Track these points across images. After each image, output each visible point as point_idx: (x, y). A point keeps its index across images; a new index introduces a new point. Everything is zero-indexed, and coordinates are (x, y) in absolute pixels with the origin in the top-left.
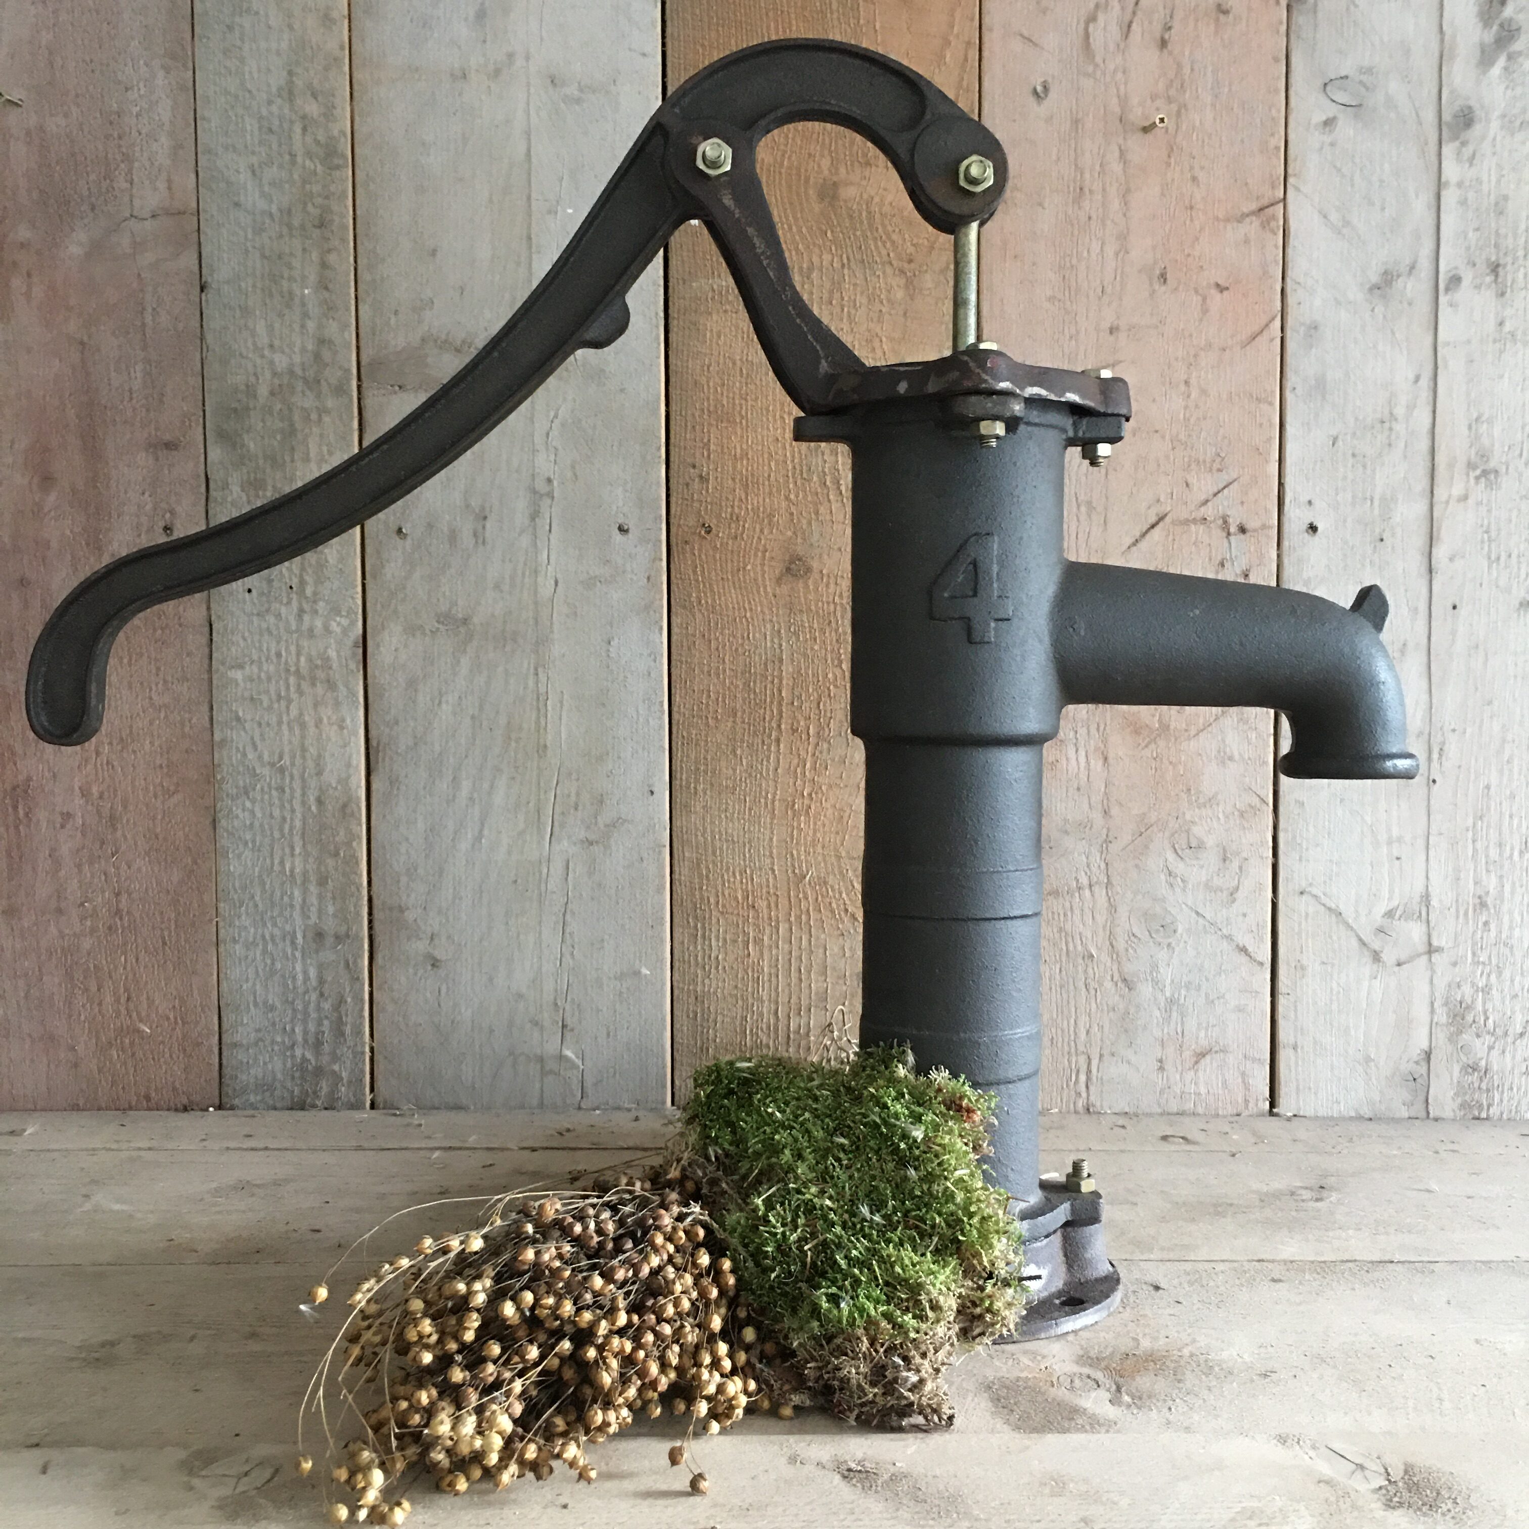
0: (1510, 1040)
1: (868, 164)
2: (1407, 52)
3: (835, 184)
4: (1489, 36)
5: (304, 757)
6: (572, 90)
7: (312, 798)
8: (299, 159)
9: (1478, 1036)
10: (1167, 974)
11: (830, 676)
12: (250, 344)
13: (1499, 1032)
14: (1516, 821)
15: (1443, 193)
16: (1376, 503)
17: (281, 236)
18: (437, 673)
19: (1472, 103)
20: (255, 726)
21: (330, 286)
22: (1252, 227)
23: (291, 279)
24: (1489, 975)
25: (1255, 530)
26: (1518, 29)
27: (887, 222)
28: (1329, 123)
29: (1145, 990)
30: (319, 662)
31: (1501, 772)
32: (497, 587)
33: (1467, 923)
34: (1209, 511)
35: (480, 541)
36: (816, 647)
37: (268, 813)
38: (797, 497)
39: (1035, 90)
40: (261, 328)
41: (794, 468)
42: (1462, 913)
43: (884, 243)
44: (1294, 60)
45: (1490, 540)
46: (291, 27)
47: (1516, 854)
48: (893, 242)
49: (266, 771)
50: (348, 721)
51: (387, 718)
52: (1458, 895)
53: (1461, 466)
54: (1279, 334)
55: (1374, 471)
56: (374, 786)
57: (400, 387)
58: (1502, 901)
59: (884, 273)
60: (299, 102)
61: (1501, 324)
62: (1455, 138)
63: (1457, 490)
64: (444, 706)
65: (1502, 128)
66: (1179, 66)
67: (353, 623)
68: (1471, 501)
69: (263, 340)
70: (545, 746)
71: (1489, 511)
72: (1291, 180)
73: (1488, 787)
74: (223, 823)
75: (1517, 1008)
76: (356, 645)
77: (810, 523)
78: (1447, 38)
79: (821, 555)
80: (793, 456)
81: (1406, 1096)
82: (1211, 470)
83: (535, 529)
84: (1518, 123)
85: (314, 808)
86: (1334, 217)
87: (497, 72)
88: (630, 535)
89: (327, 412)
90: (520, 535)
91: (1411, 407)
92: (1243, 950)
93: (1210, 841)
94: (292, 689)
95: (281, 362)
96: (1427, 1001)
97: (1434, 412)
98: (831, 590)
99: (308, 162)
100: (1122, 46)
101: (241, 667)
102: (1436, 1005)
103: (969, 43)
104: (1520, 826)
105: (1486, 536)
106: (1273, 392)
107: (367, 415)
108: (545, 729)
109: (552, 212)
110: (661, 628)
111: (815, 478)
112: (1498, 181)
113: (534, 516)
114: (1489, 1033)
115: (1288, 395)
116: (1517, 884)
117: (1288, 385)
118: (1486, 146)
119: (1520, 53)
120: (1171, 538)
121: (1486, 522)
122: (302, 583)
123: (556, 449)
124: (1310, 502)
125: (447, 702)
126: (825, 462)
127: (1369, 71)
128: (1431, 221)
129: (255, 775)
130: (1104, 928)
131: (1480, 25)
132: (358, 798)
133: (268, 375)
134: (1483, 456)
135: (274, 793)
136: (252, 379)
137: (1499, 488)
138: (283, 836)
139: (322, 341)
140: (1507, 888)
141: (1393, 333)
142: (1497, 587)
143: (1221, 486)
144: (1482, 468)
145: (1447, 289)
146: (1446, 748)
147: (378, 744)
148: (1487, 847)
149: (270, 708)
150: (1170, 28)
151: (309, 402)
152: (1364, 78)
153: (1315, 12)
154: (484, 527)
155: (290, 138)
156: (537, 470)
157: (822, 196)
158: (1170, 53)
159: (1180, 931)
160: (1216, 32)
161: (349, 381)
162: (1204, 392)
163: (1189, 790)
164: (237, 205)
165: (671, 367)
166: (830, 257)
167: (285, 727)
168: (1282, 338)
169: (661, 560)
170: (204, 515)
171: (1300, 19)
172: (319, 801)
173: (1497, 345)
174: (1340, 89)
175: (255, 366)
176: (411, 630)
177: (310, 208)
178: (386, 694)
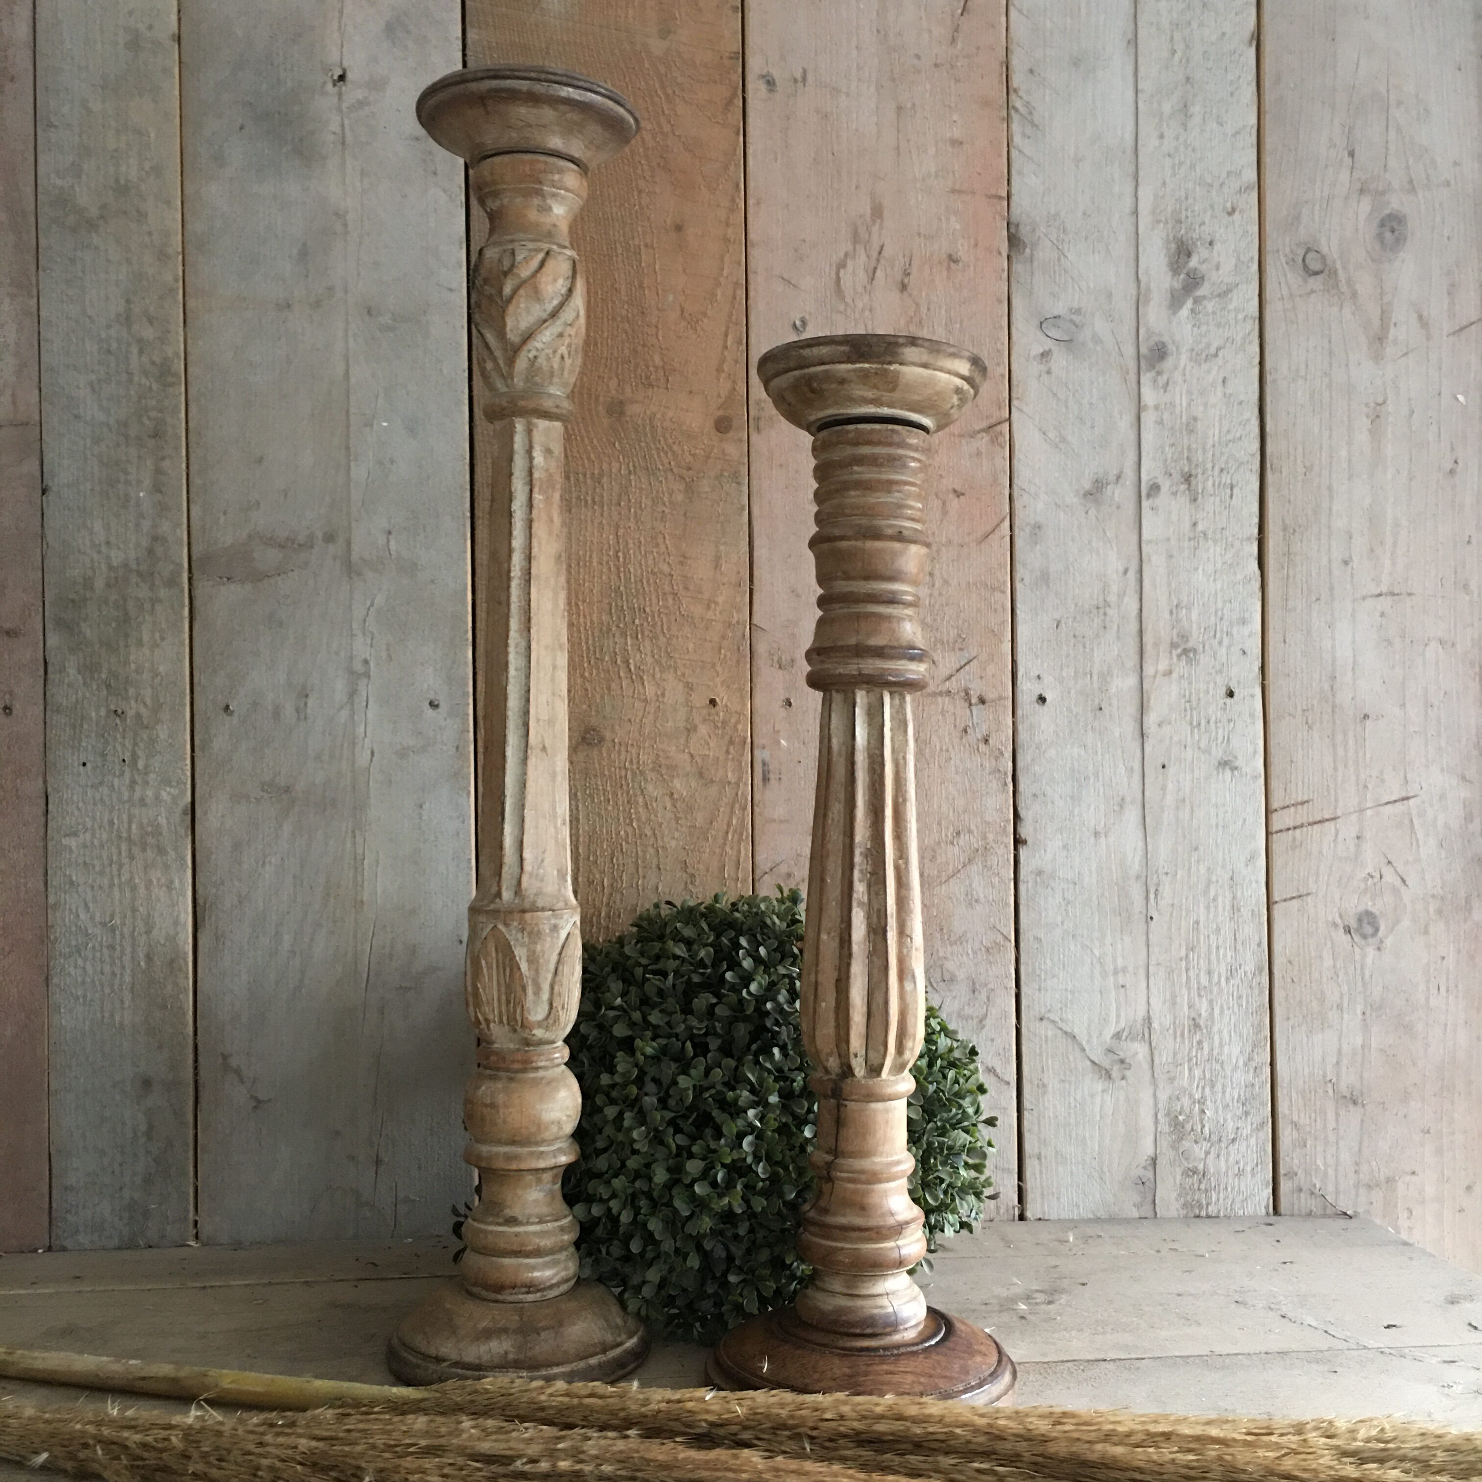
0: (1223, 1145)
1: (651, 385)
2: (1110, 295)
3: (621, 402)
4: (1177, 284)
5: (134, 918)
6: (386, 319)
7: (141, 955)
8: (136, 379)
9: (1196, 1142)
11: (622, 833)
12: (88, 543)
13: (1214, 1138)
14: (1222, 951)
15: (1143, 415)
16: (1095, 677)
17: (118, 445)
18: (261, 836)
19: (1166, 339)
20: (88, 890)
21: (163, 489)
22: (982, 442)
23: (127, 483)
24: (1203, 1088)
25: (993, 701)
26: (1203, 278)
27: (668, 435)
28: (1045, 355)
30: (150, 829)
31: (1208, 908)
32: (318, 758)
33: (1184, 1042)
34: (952, 685)
35: (302, 717)
36: (610, 808)
37: (99, 969)
38: (591, 674)
39: (795, 325)
40: (98, 526)
41: (588, 648)
42: (1178, 1033)
43: (666, 453)
44: (1014, 301)
45: (1191, 709)
46: (129, 261)
47: (1223, 980)
48: (673, 452)
49: (98, 931)
50: (177, 881)
51: (214, 879)
52: (1175, 1018)
53: (1164, 647)
54: (1009, 533)
55: (1092, 650)
56: (202, 942)
57: (229, 579)
58: (1213, 1022)
59: (666, 478)
60: (135, 327)
61: (1195, 524)
62: (1152, 367)
63: (1163, 666)
64: (267, 867)
65: (1191, 360)
66: (917, 305)
67: (183, 793)
68: (1175, 675)
69: (101, 537)
70: (362, 902)
71: (1190, 683)
72: (1015, 403)
73: (1197, 922)
74: (55, 980)
75: (1229, 1116)
76: (184, 813)
77: (602, 697)
78: (1143, 285)
79: (613, 726)
80: (587, 639)
81: (1137, 1198)
82: (954, 649)
83: (352, 704)
84: (1204, 356)
86: (1052, 434)
87: (318, 304)
88: (440, 710)
89: (159, 601)
90: (339, 711)
91: (1121, 595)
92: (992, 1071)
93: (961, 975)
94: (124, 854)
95: (117, 557)
96: (1152, 1112)
97: (1141, 599)
98: (623, 757)
99: (144, 380)
100: (869, 287)
101: (75, 834)
102: (1159, 1116)
103: (736, 284)
104: (1225, 956)
105: (1188, 705)
106: (1005, 582)
107: (197, 603)
108: (362, 886)
109: (369, 424)
110: (469, 793)
111: (607, 658)
112: (1189, 405)
113: (353, 693)
114: (1205, 1139)
115: (1019, 586)
116: (1225, 1007)
117: (1018, 576)
118: (1177, 376)
119: (1204, 297)
120: (921, 708)
121: (1187, 694)
122: (134, 757)
123: (373, 634)
124: (1039, 677)
125: (270, 863)
126: (616, 643)
127: (1078, 311)
128: (1133, 436)
129: (87, 935)
131: (1170, 273)
132: (186, 953)
133: (104, 567)
134: (1183, 637)
135: (105, 950)
136: (90, 573)
137: (1198, 664)
138: (113, 991)
139: (155, 539)
140: (1217, 1011)
141: (1105, 532)
142: (1199, 748)
143: (963, 663)
144: (1183, 647)
145: (1149, 496)
146: (1160, 889)
147: (205, 903)
148: (1198, 975)
149: (102, 873)
150: (909, 274)
151: (143, 592)
152: (1074, 317)
153: (1032, 261)
154: (306, 704)
155: (127, 358)
156: (355, 653)
157: (610, 412)
158: (910, 295)
160: (948, 278)
161: (180, 574)
162: (946, 582)
163: (942, 929)
164: (77, 417)
165: (477, 562)
166: (618, 465)
167: (116, 890)
168: (1011, 537)
169: (468, 731)
170: (42, 696)
171: (1017, 267)
172: (149, 958)
173: (1192, 542)
174: (1054, 326)
175: (92, 561)
176: (237, 798)
177: (147, 422)
178: (213, 857)
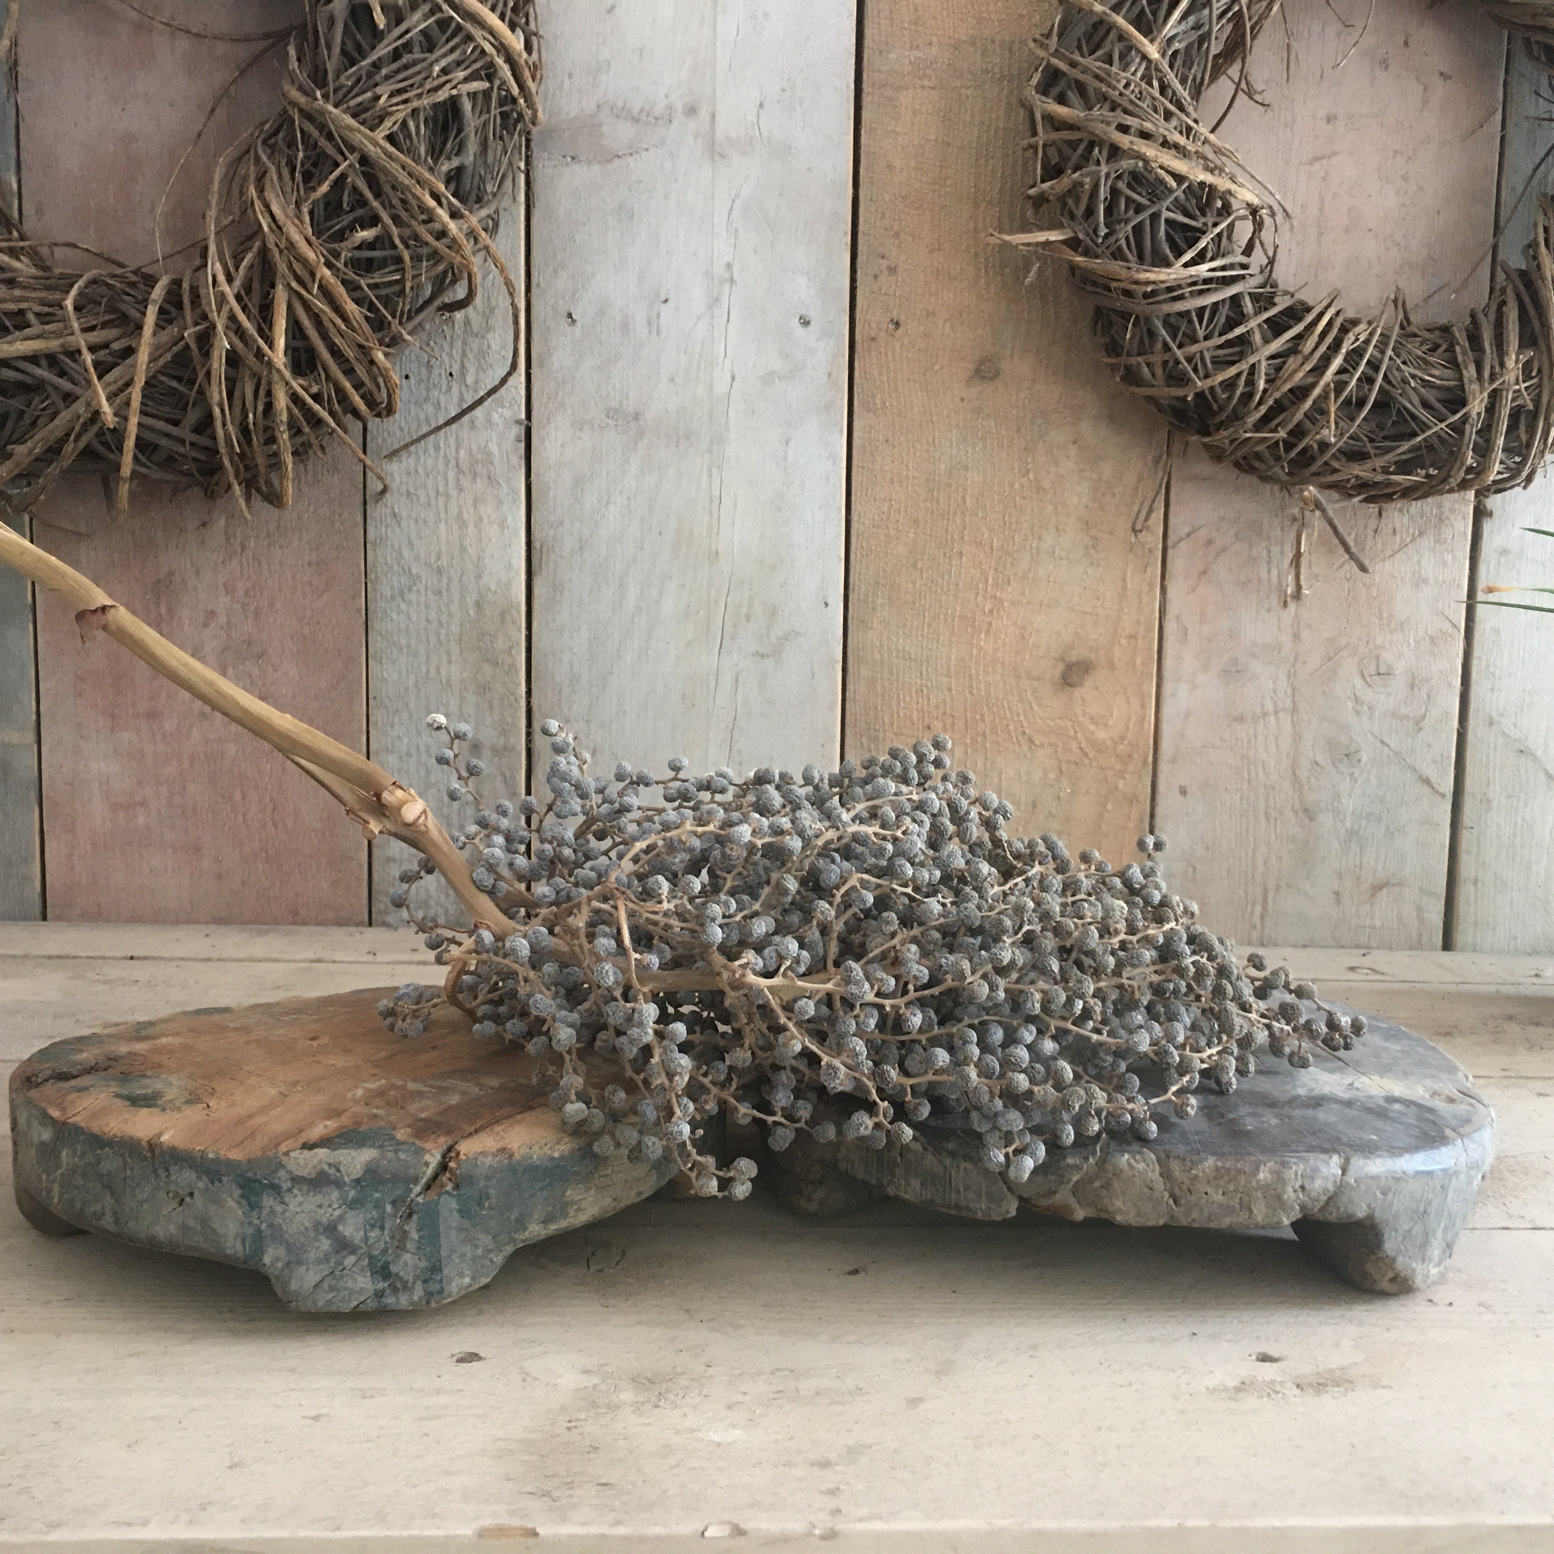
5: (463, 559)
7: (471, 603)
10: (1349, 804)
11: (1017, 485)
18: (605, 472)
20: (412, 522)
29: (1326, 821)
30: (479, 457)
32: (672, 380)
35: (654, 330)
37: (424, 616)
49: (423, 572)
50: (509, 519)
51: (552, 519)
54: (1500, 129)
56: (537, 591)
57: (573, 158)
64: (612, 507)
67: (517, 415)
70: (717, 553)
74: (377, 626)
76: (519, 440)
79: (1012, 355)
82: (1423, 275)
83: (712, 318)
85: (472, 613)
88: (811, 328)
90: (696, 323)
92: (1427, 782)
93: (1399, 668)
94: (451, 484)
98: (1022, 394)
101: (397, 459)
106: (1492, 193)
107: (536, 188)
108: (718, 534)
110: (841, 429)
111: (1010, 272)
113: (713, 303)
122: (464, 370)
123: (737, 232)
125: (615, 503)
129: (411, 576)
130: (1288, 756)
132: (519, 604)
135: (431, 596)
138: (439, 642)
149: (427, 505)
154: (659, 316)
156: (716, 254)
159: (1364, 760)
162: (1421, 190)
163: (1381, 614)
168: (1503, 134)
169: (843, 356)
172: (478, 605)
176: (579, 424)
178: (552, 493)
